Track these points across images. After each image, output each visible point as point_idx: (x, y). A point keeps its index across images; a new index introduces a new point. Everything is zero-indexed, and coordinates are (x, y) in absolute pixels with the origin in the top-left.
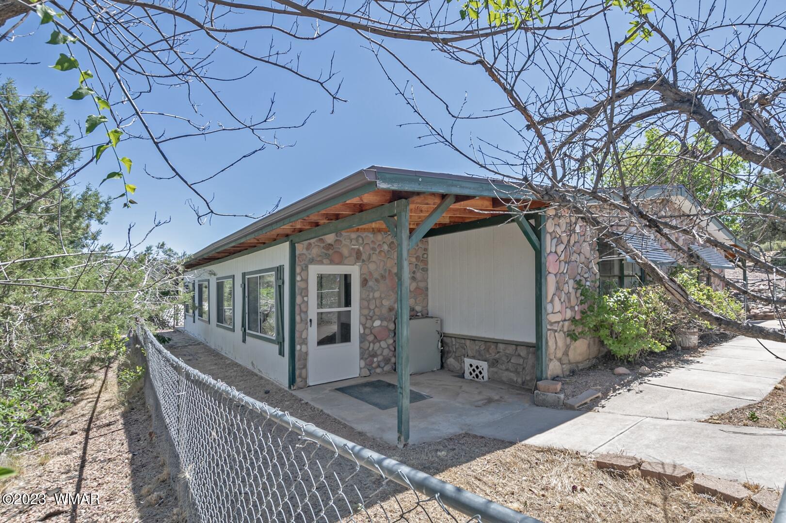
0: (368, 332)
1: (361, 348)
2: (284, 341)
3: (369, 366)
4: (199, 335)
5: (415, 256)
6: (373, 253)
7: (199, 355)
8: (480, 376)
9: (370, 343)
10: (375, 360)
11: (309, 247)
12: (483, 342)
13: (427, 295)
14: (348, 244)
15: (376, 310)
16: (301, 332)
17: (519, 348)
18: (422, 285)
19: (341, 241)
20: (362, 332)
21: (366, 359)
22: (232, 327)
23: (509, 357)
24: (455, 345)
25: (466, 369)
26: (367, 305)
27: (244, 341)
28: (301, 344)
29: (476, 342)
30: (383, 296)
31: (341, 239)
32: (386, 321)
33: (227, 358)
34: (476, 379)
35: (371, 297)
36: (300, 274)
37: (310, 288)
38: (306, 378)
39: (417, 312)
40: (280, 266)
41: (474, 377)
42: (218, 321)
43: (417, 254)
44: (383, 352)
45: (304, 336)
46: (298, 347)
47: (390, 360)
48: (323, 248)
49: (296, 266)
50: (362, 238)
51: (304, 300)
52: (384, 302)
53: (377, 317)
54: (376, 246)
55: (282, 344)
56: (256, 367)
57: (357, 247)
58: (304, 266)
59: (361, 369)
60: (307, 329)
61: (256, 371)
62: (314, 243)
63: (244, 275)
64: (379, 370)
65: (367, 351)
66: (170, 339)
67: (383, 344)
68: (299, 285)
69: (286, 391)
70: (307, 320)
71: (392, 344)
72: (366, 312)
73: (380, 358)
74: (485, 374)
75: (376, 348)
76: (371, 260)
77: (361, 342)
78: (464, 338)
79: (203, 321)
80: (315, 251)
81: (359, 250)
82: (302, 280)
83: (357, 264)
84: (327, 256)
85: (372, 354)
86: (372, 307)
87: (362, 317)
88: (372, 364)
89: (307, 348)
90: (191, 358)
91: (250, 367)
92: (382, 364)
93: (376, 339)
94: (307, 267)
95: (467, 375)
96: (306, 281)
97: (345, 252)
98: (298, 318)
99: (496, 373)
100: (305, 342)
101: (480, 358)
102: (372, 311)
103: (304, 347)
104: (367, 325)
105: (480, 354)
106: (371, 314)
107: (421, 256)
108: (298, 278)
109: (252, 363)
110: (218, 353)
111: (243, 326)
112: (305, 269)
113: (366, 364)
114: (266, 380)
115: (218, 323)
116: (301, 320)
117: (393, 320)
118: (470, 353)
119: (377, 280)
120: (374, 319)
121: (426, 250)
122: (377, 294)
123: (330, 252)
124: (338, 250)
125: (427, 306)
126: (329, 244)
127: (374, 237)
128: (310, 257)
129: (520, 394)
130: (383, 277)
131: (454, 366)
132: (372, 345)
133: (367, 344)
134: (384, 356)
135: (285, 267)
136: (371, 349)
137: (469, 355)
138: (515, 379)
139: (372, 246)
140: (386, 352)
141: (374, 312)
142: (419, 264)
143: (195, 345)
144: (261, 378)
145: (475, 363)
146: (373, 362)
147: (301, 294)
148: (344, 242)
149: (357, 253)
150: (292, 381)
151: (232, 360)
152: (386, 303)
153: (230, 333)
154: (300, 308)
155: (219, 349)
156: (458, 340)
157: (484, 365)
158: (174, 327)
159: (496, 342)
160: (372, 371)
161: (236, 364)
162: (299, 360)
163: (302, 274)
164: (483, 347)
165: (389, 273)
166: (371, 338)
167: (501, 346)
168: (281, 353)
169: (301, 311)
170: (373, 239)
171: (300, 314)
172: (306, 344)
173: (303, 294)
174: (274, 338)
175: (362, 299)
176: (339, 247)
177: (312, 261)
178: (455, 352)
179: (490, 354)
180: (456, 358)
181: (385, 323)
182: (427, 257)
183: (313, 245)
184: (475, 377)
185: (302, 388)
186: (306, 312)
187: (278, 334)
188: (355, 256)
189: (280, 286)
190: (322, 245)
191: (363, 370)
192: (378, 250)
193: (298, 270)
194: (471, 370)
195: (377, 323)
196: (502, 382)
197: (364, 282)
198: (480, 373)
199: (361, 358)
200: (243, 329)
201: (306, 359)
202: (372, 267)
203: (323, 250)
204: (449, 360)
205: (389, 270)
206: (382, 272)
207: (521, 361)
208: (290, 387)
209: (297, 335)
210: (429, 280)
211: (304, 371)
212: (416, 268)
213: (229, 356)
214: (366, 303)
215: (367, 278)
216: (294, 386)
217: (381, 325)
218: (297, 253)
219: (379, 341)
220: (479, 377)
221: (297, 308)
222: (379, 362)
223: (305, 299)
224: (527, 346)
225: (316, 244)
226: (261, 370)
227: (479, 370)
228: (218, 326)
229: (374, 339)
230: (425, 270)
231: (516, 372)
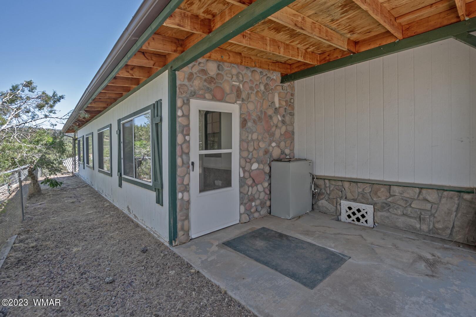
0: (247, 174)
1: (241, 192)
2: (162, 188)
3: (248, 211)
4: (87, 178)
5: (284, 100)
6: (251, 93)
7: (83, 197)
8: (363, 220)
9: (249, 187)
10: (253, 204)
11: (190, 77)
12: (369, 185)
13: (293, 139)
14: (229, 79)
15: (255, 152)
16: (183, 178)
17: (424, 191)
18: (290, 128)
19: (222, 75)
20: (242, 175)
21: (246, 204)
22: (109, 172)
23: (408, 202)
24: (329, 187)
25: (343, 212)
26: (246, 147)
27: (120, 185)
28: (182, 192)
29: (359, 184)
30: (260, 137)
31: (222, 73)
32: (262, 164)
33: (106, 200)
34: (356, 223)
35: (250, 138)
36: (181, 108)
37: (191, 126)
38: (189, 231)
39: (286, 155)
40: (157, 102)
41: (353, 220)
42: (99, 168)
43: (286, 99)
44: (259, 196)
45: (185, 183)
46: (180, 195)
47: (265, 203)
48: (205, 80)
49: (177, 98)
50: (242, 75)
51: (185, 140)
52: (261, 144)
53: (255, 160)
54: (254, 86)
55: (160, 191)
56: (131, 211)
57: (238, 84)
58: (185, 99)
59: (241, 214)
60: (189, 174)
61: (132, 216)
62: (196, 73)
63: (119, 121)
64: (256, 215)
65: (247, 196)
66: (61, 183)
67: (260, 188)
68: (180, 121)
69: (166, 247)
70: (188, 163)
71: (267, 187)
72: (245, 154)
73: (258, 202)
74: (370, 217)
75: (254, 193)
76: (250, 100)
77: (241, 186)
78: (342, 180)
79: (89, 167)
80: (197, 83)
81: (239, 87)
82: (183, 116)
83: (238, 102)
84: (209, 90)
85: (251, 198)
86: (251, 149)
87: (242, 160)
88: (251, 209)
89: (189, 196)
90: (75, 200)
91: (126, 211)
92: (259, 208)
93: (255, 183)
94: (188, 100)
95: (344, 217)
96: (187, 116)
97: (227, 89)
98: (179, 161)
99: (388, 217)
100: (186, 189)
101: (363, 201)
102: (251, 154)
103: (186, 194)
104: (246, 169)
105: (363, 197)
106: (250, 156)
107: (289, 100)
108: (179, 113)
109: (128, 207)
110: (100, 195)
111: (119, 171)
112: (187, 103)
113: (246, 210)
114: (143, 229)
115: (99, 169)
116: (183, 163)
117: (268, 162)
118: (349, 195)
119: (254, 122)
120: (252, 161)
121: (292, 95)
122: (255, 136)
123: (213, 86)
124: (220, 86)
125: (293, 150)
126: (212, 77)
127: (252, 76)
128: (192, 89)
129: (446, 249)
130: (260, 118)
131: (326, 208)
132: (250, 188)
133: (246, 187)
134: (260, 200)
135: (163, 102)
136: (249, 193)
137: (348, 198)
138: (418, 226)
139: (250, 85)
140: (262, 195)
141: (252, 155)
142: (287, 108)
143: (83, 187)
144: (137, 226)
145: (355, 206)
146: (251, 207)
147: (182, 132)
148: (225, 78)
149: (237, 91)
150: (173, 235)
151: (110, 203)
152: (262, 145)
153: (108, 177)
154: (182, 149)
155: (101, 191)
156: (333, 183)
157: (369, 209)
158: (73, 172)
159: (389, 185)
160: (251, 217)
161: (114, 206)
162: (181, 211)
163: (183, 108)
164: (368, 190)
165: (265, 114)
166: (250, 182)
167: (396, 190)
168: (159, 201)
169: (183, 152)
170: (251, 78)
171: (181, 156)
172: (188, 191)
173: (185, 132)
174: (151, 184)
175: (241, 141)
176: (221, 82)
177: (194, 95)
178: (329, 195)
179: (379, 197)
180: (329, 200)
181: (262, 166)
182: (294, 102)
183: (195, 76)
184: (355, 220)
185: (184, 243)
186: (188, 154)
187: (155, 179)
188: (235, 93)
189: (157, 124)
190: (204, 77)
191: (243, 216)
192: (255, 90)
193: (179, 103)
194: (350, 212)
195: (255, 166)
196: (396, 228)
197: (244, 123)
198: (363, 216)
199: (241, 204)
200: (119, 173)
201: (188, 209)
202: (251, 106)
203: (205, 84)
204: (320, 202)
205: (265, 112)
206: (259, 113)
207: (428, 206)
208: (171, 243)
209: (178, 180)
210: (296, 125)
211: (186, 222)
212: (285, 112)
213: (108, 198)
214: (245, 145)
215: (247, 118)
216: (175, 241)
217: (258, 169)
218: (178, 83)
219: (256, 185)
220: (361, 221)
221: (178, 148)
222: (256, 206)
223: (187, 138)
224: (438, 189)
225: (198, 75)
226: (137, 215)
227: (361, 213)
228: (99, 171)
229: (253, 183)
230: (292, 115)
231: (420, 219)
